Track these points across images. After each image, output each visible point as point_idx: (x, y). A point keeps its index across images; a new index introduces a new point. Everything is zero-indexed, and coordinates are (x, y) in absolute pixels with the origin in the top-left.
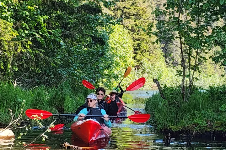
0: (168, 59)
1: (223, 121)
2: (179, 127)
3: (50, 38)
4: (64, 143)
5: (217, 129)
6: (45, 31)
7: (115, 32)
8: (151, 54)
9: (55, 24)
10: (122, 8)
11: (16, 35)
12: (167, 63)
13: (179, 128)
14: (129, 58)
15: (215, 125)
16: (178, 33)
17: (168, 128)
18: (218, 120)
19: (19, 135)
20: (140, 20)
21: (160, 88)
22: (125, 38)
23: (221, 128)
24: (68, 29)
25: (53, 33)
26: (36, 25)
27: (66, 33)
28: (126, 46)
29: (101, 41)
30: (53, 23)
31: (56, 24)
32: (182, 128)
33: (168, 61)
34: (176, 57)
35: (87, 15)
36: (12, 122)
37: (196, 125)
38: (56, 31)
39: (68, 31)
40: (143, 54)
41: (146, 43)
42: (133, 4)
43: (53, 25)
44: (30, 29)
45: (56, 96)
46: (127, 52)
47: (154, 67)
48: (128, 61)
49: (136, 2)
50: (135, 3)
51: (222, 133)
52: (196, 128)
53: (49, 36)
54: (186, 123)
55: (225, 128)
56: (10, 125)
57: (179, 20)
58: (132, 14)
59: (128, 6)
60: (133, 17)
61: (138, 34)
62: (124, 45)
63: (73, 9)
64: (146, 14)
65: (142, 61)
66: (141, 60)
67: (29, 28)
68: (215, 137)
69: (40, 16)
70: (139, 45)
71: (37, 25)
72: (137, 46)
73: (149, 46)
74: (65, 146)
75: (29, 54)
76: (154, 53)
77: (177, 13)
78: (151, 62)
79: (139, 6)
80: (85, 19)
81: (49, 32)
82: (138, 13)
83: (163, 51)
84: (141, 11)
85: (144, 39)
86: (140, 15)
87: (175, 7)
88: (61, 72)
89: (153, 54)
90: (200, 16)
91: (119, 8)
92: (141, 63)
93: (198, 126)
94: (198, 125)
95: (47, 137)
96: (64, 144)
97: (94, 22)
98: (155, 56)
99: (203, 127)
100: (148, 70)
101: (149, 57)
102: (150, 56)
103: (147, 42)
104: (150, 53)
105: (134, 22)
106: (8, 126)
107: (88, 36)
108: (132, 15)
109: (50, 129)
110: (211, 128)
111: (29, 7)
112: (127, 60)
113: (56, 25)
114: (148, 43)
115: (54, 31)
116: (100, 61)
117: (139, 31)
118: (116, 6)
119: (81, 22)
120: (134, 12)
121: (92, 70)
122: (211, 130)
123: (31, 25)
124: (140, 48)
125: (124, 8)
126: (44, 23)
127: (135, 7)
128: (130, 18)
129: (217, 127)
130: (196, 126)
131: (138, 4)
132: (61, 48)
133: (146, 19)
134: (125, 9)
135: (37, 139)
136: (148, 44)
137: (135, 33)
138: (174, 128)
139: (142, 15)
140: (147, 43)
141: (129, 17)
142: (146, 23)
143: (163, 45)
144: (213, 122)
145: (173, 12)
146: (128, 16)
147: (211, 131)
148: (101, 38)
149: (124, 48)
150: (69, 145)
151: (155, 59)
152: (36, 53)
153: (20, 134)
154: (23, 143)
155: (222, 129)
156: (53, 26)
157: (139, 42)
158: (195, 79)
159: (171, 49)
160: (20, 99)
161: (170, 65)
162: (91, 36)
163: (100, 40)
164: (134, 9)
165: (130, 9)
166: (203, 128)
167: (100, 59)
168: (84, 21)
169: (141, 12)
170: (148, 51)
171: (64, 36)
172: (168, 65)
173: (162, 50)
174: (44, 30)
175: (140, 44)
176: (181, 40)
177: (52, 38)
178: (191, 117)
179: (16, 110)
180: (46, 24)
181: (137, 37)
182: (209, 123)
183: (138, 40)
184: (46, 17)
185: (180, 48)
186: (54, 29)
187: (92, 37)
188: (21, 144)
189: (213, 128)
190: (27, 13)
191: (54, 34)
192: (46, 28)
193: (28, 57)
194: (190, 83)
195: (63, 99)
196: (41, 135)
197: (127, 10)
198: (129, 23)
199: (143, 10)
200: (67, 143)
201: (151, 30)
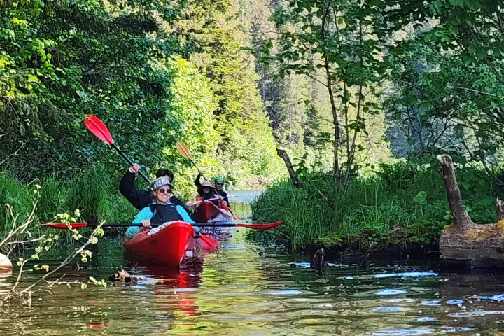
0: (278, 130)
1: (422, 223)
2: (338, 239)
3: (58, 85)
4: (117, 272)
5: (411, 239)
6: (49, 68)
7: (179, 77)
8: (246, 121)
9: (67, 55)
10: (186, 32)
11: (5, 64)
12: (276, 137)
13: (337, 241)
14: (206, 126)
15: (406, 231)
16: (322, 58)
17: (316, 242)
18: (412, 222)
19: (34, 253)
20: (222, 54)
21: (290, 167)
22: (198, 88)
23: (419, 237)
24: (91, 66)
25: (65, 73)
26: (30, 57)
27: (90, 73)
28: (200, 103)
29: (157, 88)
30: (64, 53)
31: (71, 55)
32: (342, 241)
33: (279, 135)
34: (293, 127)
35: (128, 37)
36: (14, 230)
37: (370, 233)
38: (70, 70)
39: (93, 70)
40: (232, 122)
41: (235, 99)
42: (208, 23)
43: (64, 57)
44: (17, 67)
45: (80, 193)
46: (204, 116)
47: (253, 147)
48: (205, 133)
49: (214, 19)
50: (212, 21)
51: (422, 246)
52: (370, 238)
53: (58, 79)
54: (350, 230)
55: (426, 236)
56: (9, 236)
57: (323, 30)
58: (208, 44)
59: (198, 27)
60: (208, 48)
61: (219, 82)
62: (197, 102)
63: (102, 25)
64: (234, 43)
65: (228, 135)
66: (228, 133)
67: (17, 64)
68: (408, 256)
69: (37, 40)
70: (222, 103)
71: (32, 58)
72: (218, 105)
73: (242, 105)
74: (120, 278)
75: (28, 106)
76: (251, 119)
77: (318, 16)
78: (247, 137)
79: (220, 26)
80: (126, 44)
81: (56, 72)
82: (218, 41)
83: (267, 115)
84: (224, 37)
85: (232, 91)
86: (222, 44)
87: (313, 6)
88: (83, 151)
89: (251, 121)
90: (363, 23)
91: (181, 31)
92: (228, 140)
93: (374, 235)
94: (374, 232)
95: (90, 254)
96: (119, 274)
97: (142, 49)
98: (255, 124)
99: (384, 236)
100: (240, 152)
101: (241, 126)
102: (244, 124)
103: (239, 97)
104: (244, 119)
105: (210, 58)
106: (7, 239)
107: (132, 79)
108: (205, 46)
109: (95, 236)
110: (399, 239)
111: (16, 20)
112: (203, 131)
113: (70, 57)
114: (239, 99)
115: (67, 69)
116: (157, 127)
117: (221, 75)
118: (174, 28)
119: (117, 51)
120: (210, 38)
121: (143, 146)
122: (399, 241)
123: (20, 58)
124: (225, 108)
125: (191, 30)
126: (46, 54)
127: (211, 29)
128: (203, 51)
129: (411, 235)
130: (371, 236)
131: (217, 23)
132: (81, 103)
133: (234, 52)
134: (193, 33)
135: (68, 260)
136: (240, 101)
137: (215, 81)
138: (327, 240)
139: (227, 44)
140: (237, 99)
141: (201, 49)
142: (234, 61)
143: (268, 102)
144: (403, 227)
145: (310, 16)
146: (199, 46)
147: (399, 243)
148: (157, 84)
149: (197, 108)
150: (128, 275)
151: (254, 131)
152: (41, 101)
153: (36, 249)
154: (44, 266)
155: (421, 239)
156: (65, 59)
157: (221, 97)
158: (357, 149)
159: (284, 110)
160: (13, 197)
161: (281, 141)
162: (138, 79)
163: (155, 86)
164: (211, 32)
165: (201, 33)
166: (385, 238)
167: (157, 125)
168: (122, 48)
169: (223, 39)
170: (240, 116)
171: (87, 80)
172: (279, 142)
173: (267, 113)
174: (46, 68)
175: (225, 100)
176: (327, 70)
177: (64, 83)
178: (359, 217)
179: (5, 220)
180: (49, 56)
181: (218, 87)
182: (396, 229)
183: (221, 93)
184: (50, 43)
185: (328, 87)
186: (66, 65)
187: (141, 82)
188: (38, 269)
189: (403, 237)
190: (12, 33)
191: (66, 75)
192: (51, 63)
193: (27, 111)
194: (348, 156)
195: (94, 199)
196: (78, 252)
197: (197, 35)
198: (201, 61)
199: (227, 34)
200: (123, 271)
201: (267, 52)
